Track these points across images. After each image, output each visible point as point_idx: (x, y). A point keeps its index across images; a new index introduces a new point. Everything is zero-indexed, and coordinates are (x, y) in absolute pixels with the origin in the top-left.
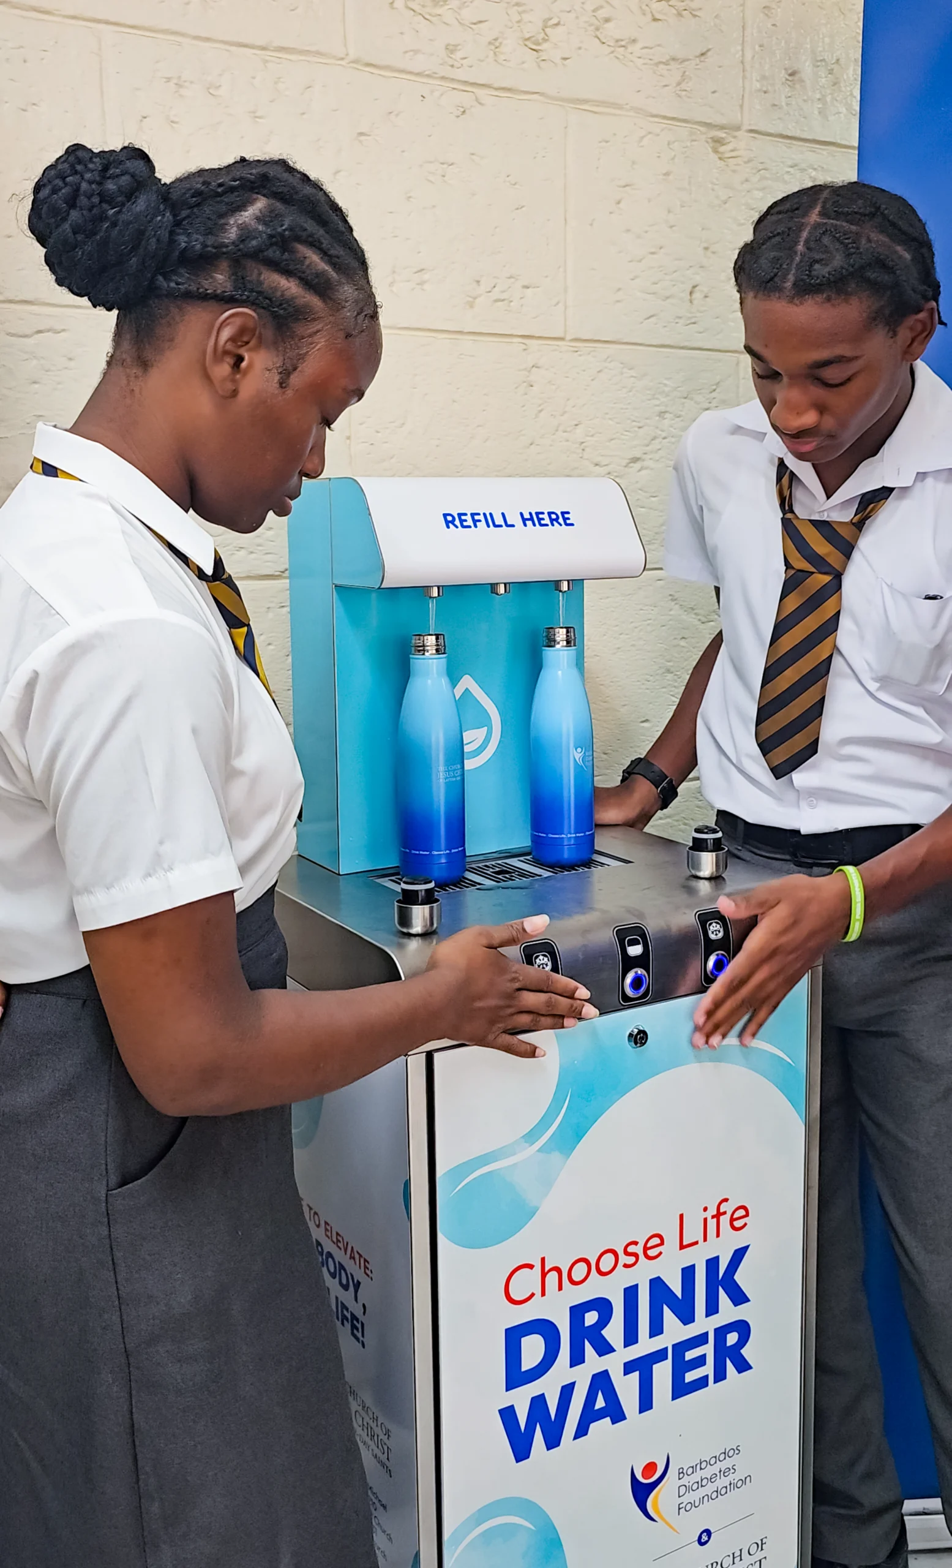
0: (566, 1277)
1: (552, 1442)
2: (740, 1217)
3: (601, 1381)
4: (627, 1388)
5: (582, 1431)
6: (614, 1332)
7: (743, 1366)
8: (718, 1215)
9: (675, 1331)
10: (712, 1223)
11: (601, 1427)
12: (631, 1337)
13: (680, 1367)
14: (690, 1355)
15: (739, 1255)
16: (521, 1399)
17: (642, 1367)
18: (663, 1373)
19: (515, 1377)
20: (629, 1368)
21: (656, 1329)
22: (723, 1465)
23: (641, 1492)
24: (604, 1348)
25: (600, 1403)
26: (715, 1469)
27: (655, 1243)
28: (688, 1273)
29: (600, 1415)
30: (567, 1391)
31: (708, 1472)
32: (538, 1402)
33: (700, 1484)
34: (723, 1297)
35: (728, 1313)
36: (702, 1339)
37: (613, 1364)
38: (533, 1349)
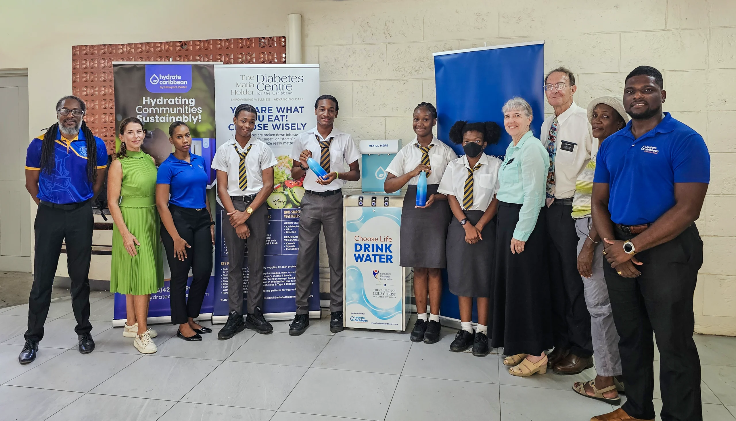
0: (363, 240)
1: (361, 261)
2: (390, 240)
3: (368, 255)
4: (372, 258)
5: (365, 261)
6: (370, 249)
7: (391, 262)
8: (387, 238)
9: (379, 252)
10: (386, 239)
11: (368, 262)
12: (373, 251)
13: (381, 258)
14: (382, 257)
15: (390, 245)
16: (357, 253)
17: (375, 256)
18: (378, 258)
19: (356, 250)
20: (373, 255)
21: (377, 251)
22: (388, 276)
23: (375, 274)
24: (369, 251)
25: (368, 258)
26: (387, 275)
27: (376, 239)
28: (382, 245)
29: (368, 260)
30: (363, 255)
31: (386, 275)
32: (359, 255)
33: (384, 277)
34: (388, 250)
35: (388, 253)
36: (384, 255)
37: (371, 253)
38: (358, 248)
